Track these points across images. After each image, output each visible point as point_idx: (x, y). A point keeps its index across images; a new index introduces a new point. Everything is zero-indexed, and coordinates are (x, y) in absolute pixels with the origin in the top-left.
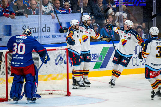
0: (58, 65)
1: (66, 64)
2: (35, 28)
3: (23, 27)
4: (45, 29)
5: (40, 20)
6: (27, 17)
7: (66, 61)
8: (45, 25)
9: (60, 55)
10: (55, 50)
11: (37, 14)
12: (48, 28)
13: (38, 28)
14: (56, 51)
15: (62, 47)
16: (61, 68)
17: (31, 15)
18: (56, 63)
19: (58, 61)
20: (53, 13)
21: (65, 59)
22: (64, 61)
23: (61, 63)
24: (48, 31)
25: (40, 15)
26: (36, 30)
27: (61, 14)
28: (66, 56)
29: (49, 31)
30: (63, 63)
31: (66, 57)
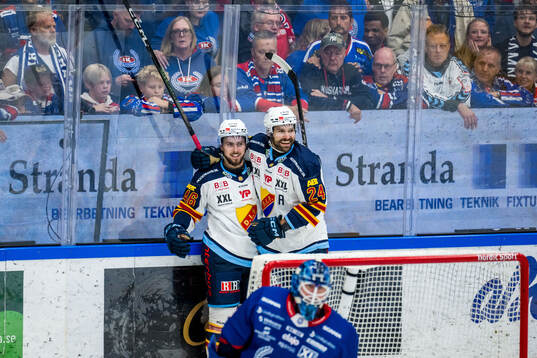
0: (485, 323)
1: (518, 322)
2: (390, 165)
3: (339, 159)
4: (433, 168)
5: (411, 131)
6: (356, 118)
7: (519, 306)
8: (433, 153)
9: (493, 284)
10: (474, 259)
11: (401, 104)
12: (446, 168)
13: (402, 165)
14: (478, 264)
15: (504, 247)
16: (495, 338)
18: (476, 318)
19: (483, 305)
20: (468, 102)
21: (513, 299)
22: (508, 306)
23: (494, 317)
24: (443, 181)
25: (412, 112)
26: (392, 172)
28: (518, 287)
29: (451, 180)
30: (505, 317)
31: (517, 293)
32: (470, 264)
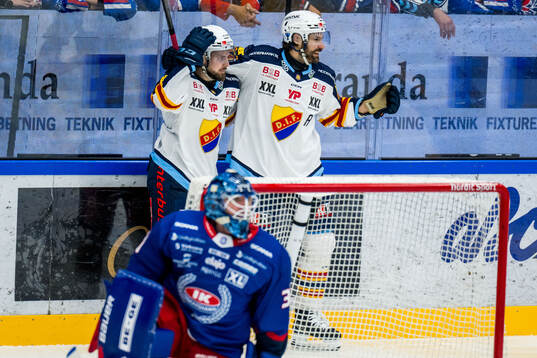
0: (457, 263)
1: (496, 263)
2: (353, 77)
4: (403, 82)
5: (377, 37)
7: (497, 245)
8: (403, 65)
9: (467, 218)
10: (446, 188)
11: (367, 8)
12: (418, 82)
13: (366, 77)
14: (451, 194)
15: (481, 176)
16: (469, 280)
17: (336, 10)
18: (447, 257)
19: (456, 242)
20: (445, 7)
21: (490, 236)
22: (485, 244)
24: (414, 97)
25: (378, 16)
26: (355, 86)
27: (484, 13)
28: (496, 223)
29: (422, 96)
30: (481, 256)
31: (495, 230)
32: (442, 194)
